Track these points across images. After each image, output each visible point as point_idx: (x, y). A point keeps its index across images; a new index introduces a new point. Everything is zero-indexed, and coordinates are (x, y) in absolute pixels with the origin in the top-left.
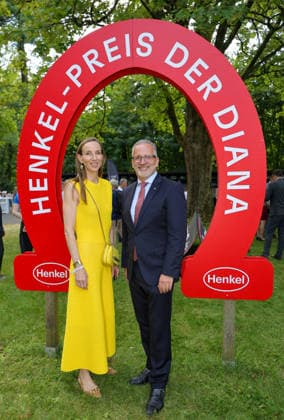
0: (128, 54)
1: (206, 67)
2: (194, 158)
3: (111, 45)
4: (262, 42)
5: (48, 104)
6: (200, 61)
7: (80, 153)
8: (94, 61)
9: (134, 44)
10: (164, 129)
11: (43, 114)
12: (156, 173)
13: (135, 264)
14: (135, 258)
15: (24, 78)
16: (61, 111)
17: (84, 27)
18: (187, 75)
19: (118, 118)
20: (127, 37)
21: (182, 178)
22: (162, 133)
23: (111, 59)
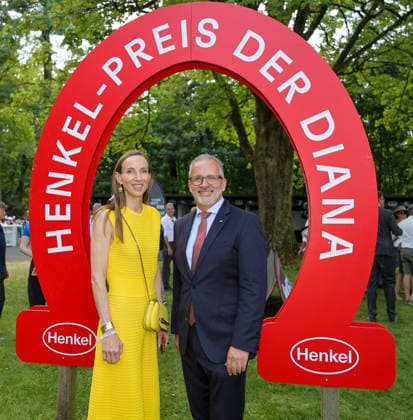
0: (185, 44)
1: (289, 61)
2: (267, 176)
3: (162, 34)
4: (351, 32)
5: (77, 106)
6: (280, 54)
7: (120, 170)
8: (139, 53)
9: (193, 33)
10: (226, 139)
11: (69, 119)
12: (222, 200)
13: (192, 329)
14: (192, 321)
15: (47, 75)
16: (94, 115)
17: (126, 14)
18: (263, 71)
19: (166, 123)
20: (184, 23)
21: (250, 202)
22: (223, 144)
23: (162, 51)
